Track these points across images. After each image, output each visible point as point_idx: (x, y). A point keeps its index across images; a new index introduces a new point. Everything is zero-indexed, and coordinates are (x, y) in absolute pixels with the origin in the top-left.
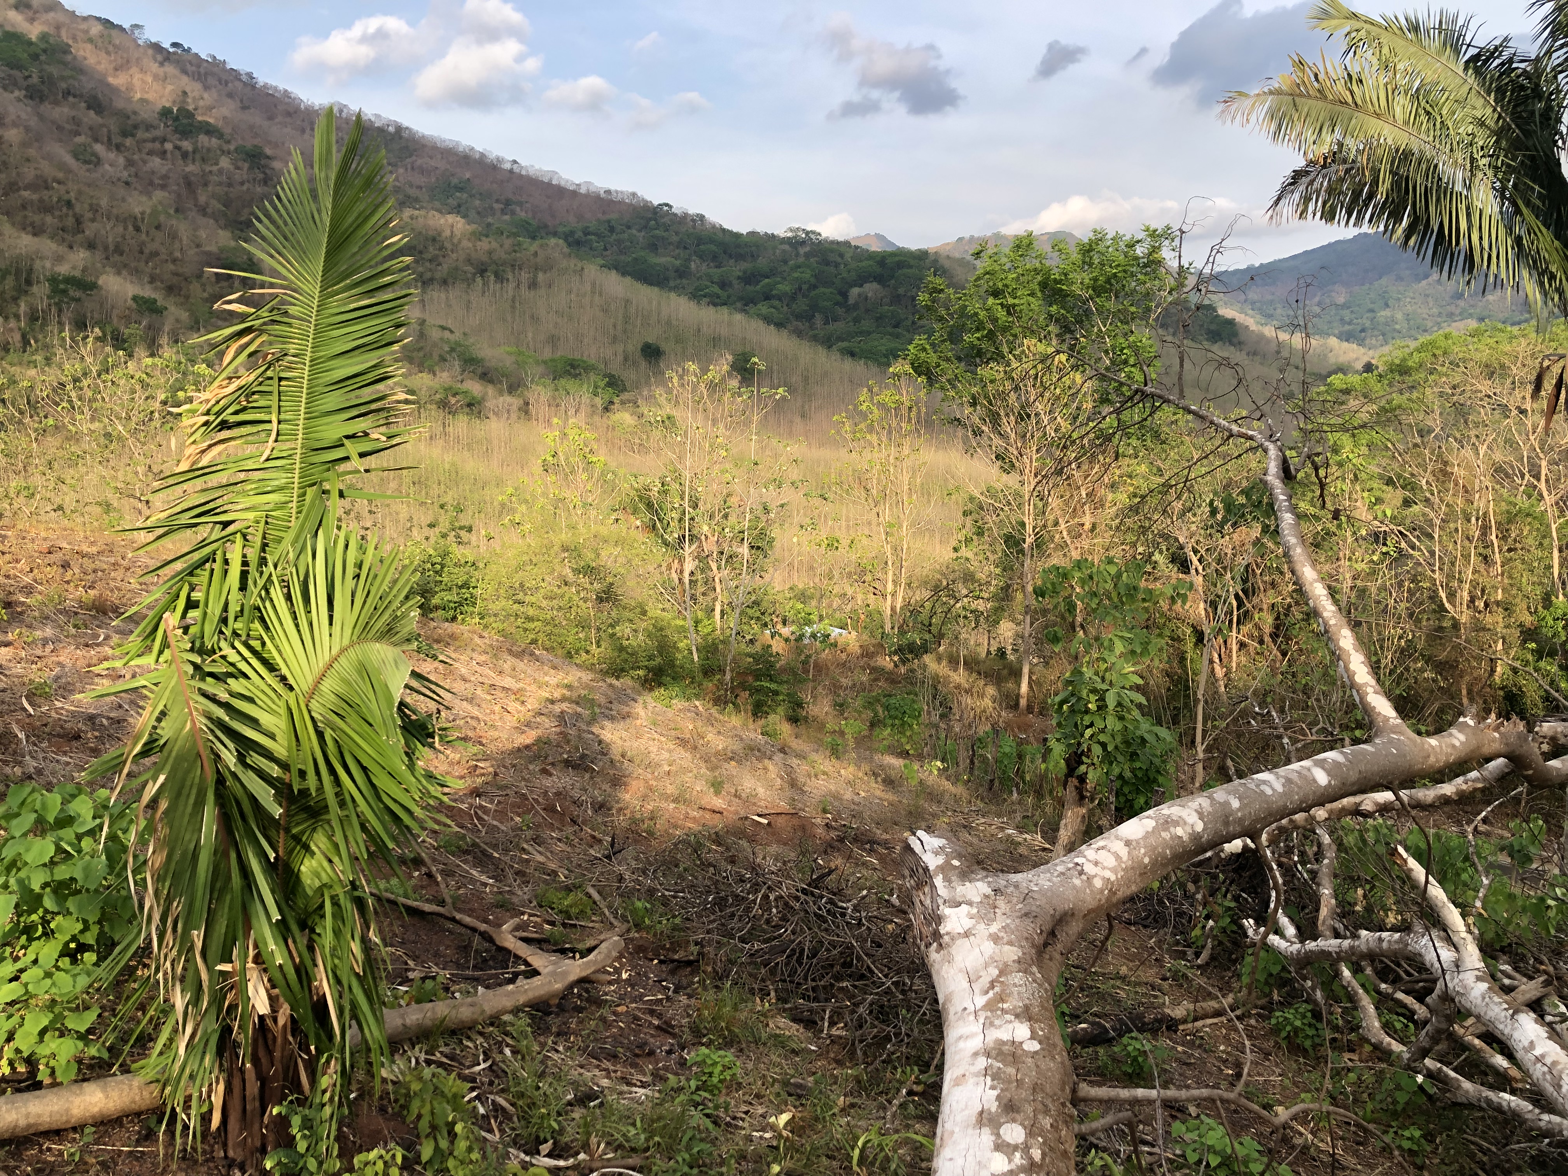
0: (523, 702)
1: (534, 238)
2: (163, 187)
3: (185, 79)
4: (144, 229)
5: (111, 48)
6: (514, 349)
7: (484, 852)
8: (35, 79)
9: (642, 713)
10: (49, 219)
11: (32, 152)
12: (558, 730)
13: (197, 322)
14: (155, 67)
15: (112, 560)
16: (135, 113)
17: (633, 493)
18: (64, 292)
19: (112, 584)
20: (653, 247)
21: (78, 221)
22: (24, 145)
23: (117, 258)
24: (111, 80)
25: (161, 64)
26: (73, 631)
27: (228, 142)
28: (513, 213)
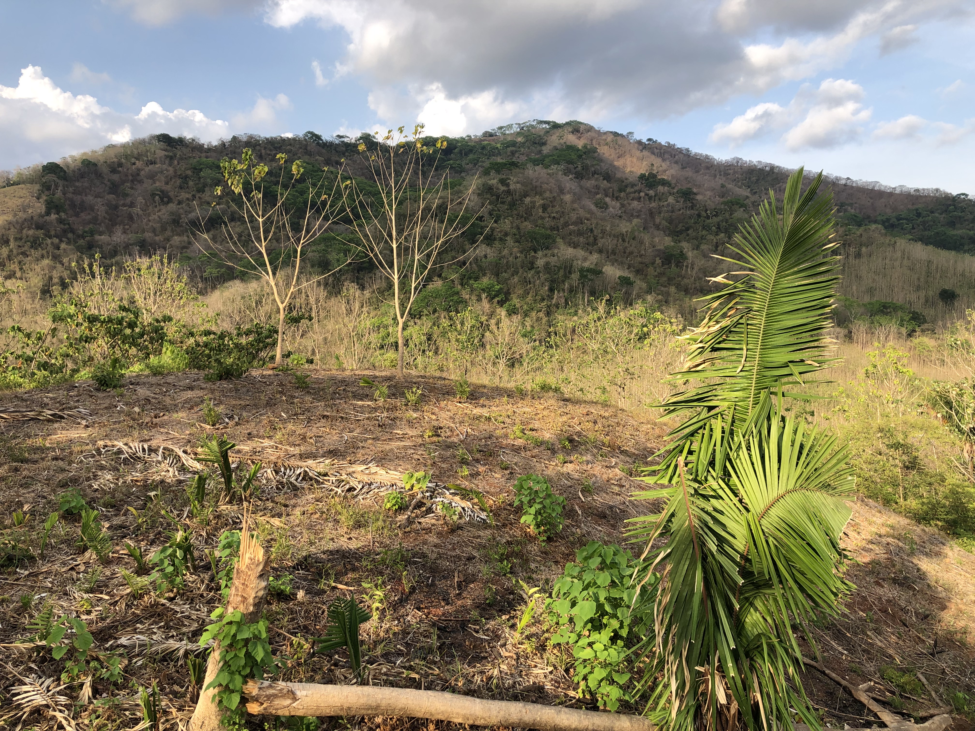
0: (859, 533)
1: (860, 226)
2: (638, 217)
3: (653, 157)
4: (627, 240)
5: (617, 147)
6: (843, 297)
7: (839, 631)
8: (580, 168)
9: (950, 553)
10: (581, 239)
11: (576, 205)
12: (886, 556)
13: (651, 289)
14: (638, 153)
15: (616, 421)
16: (627, 179)
17: (934, 394)
18: (586, 276)
19: (617, 434)
20: (952, 224)
21: (595, 239)
22: (573, 202)
23: (613, 257)
24: (616, 163)
25: (642, 151)
26: (600, 458)
27: (673, 188)
28: (846, 211)
